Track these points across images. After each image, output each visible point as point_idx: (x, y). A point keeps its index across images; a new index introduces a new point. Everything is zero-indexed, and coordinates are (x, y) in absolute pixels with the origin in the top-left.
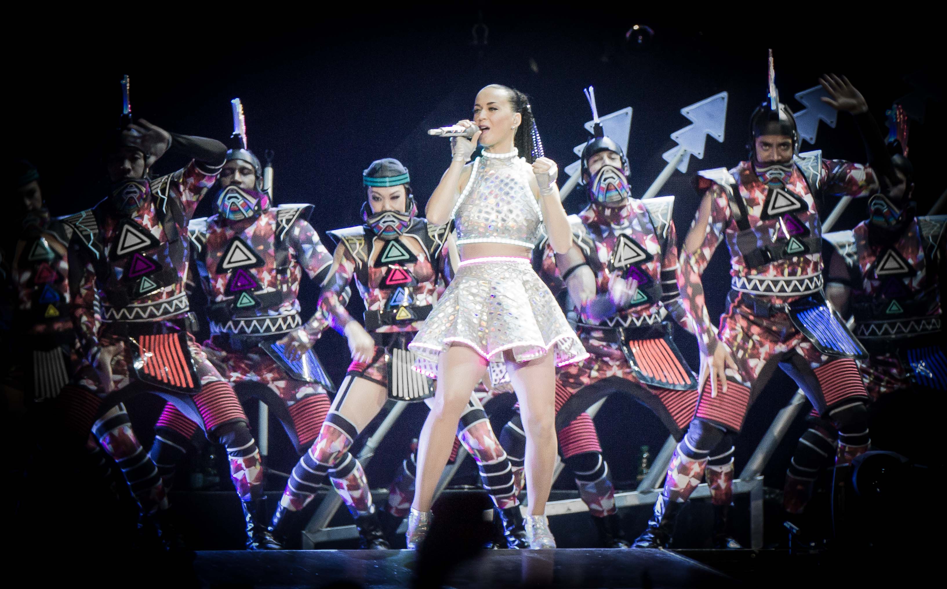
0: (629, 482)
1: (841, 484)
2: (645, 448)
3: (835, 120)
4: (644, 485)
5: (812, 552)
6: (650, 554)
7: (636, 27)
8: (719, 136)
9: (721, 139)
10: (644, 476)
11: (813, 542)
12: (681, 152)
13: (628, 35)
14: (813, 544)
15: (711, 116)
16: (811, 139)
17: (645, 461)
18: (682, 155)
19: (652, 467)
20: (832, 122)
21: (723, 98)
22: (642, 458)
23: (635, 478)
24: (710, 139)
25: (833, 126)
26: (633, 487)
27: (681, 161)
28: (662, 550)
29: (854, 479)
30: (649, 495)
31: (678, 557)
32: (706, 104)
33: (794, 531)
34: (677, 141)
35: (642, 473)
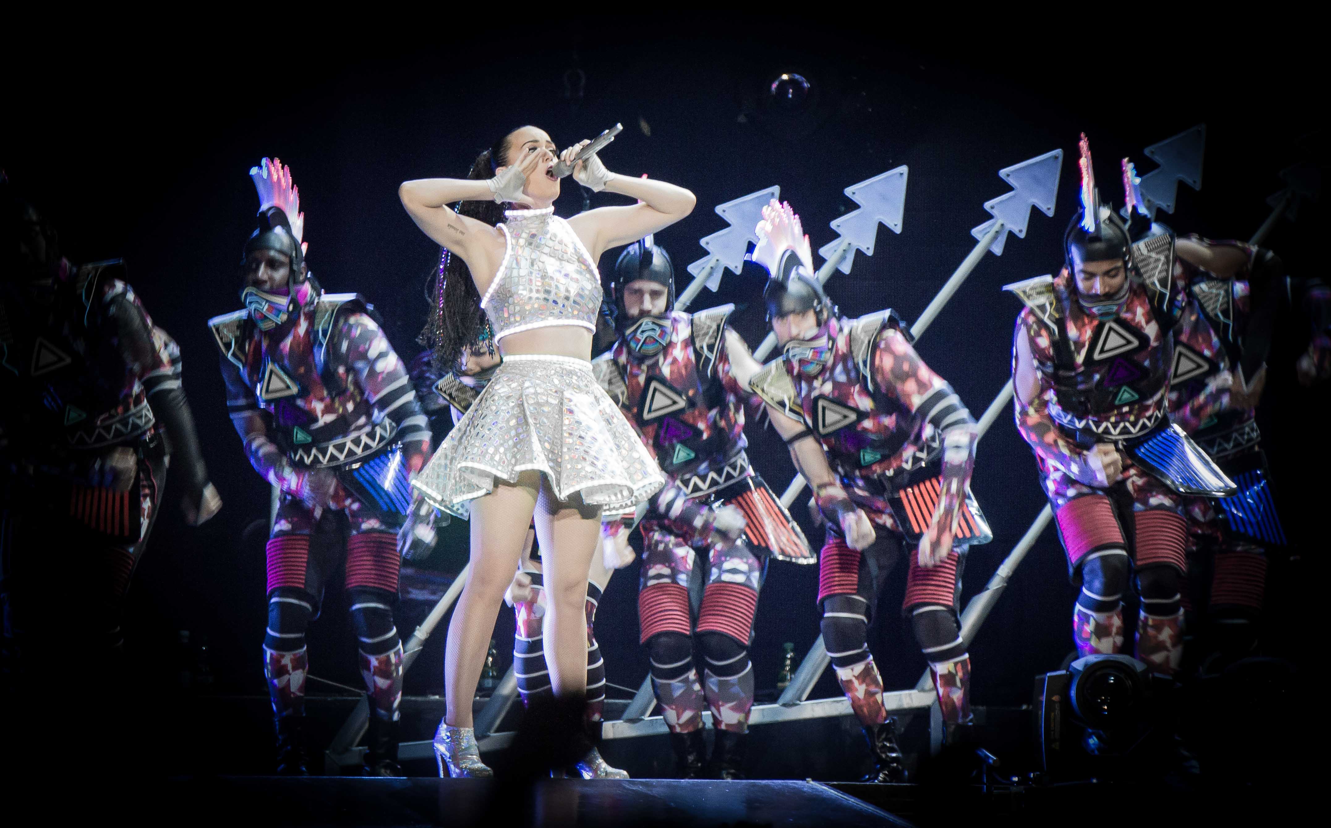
0: (767, 691)
1: (1056, 698)
2: (789, 645)
3: (1053, 206)
4: (788, 696)
5: (1014, 789)
6: (794, 788)
7: (785, 77)
8: (896, 225)
9: (898, 230)
10: (787, 684)
11: (1015, 776)
12: (844, 246)
13: (774, 86)
14: (1016, 779)
15: (884, 198)
16: (1021, 231)
17: (788, 662)
18: (844, 250)
19: (798, 671)
20: (1049, 209)
21: (902, 174)
22: (786, 658)
23: (775, 687)
24: (882, 229)
25: (1051, 214)
26: (773, 699)
27: (843, 258)
28: (812, 782)
29: (1073, 693)
30: (794, 709)
31: (833, 792)
32: (880, 180)
33: (991, 761)
34: (839, 231)
35: (784, 679)
